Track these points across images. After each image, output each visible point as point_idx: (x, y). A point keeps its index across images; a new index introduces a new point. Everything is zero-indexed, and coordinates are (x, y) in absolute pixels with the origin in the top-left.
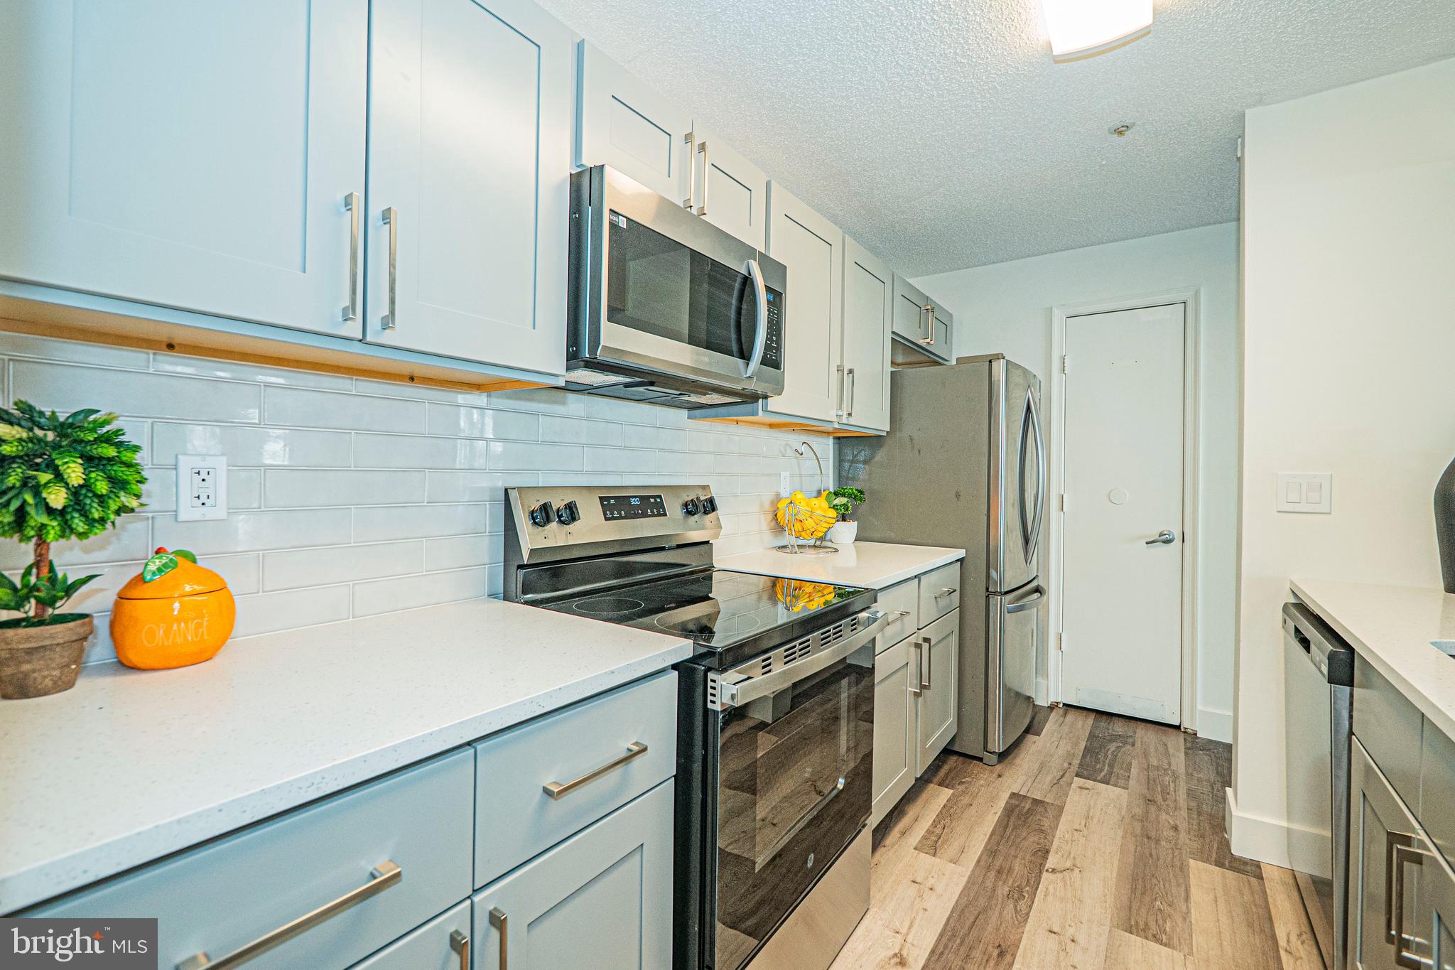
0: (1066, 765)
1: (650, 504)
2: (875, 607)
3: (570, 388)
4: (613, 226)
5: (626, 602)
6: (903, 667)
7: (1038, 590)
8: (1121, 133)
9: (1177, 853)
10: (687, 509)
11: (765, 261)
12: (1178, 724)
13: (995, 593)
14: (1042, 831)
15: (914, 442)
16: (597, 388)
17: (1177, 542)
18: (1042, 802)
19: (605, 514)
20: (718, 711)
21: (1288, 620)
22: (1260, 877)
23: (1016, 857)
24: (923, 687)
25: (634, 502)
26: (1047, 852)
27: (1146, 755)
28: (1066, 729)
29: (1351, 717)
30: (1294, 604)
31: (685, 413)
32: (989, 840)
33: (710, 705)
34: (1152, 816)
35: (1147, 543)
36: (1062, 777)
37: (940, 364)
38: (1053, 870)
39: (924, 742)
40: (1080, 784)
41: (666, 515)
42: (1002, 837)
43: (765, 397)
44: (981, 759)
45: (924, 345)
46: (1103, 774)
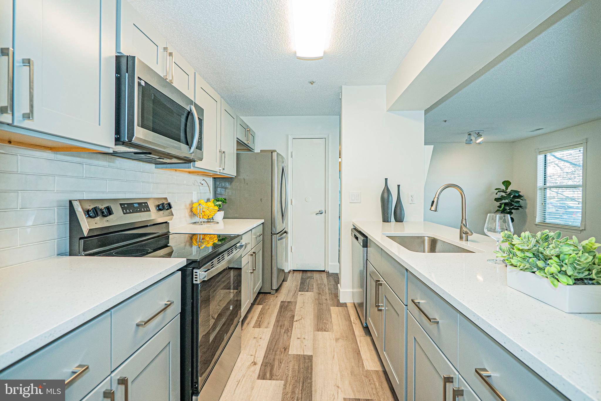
0: (296, 289)
1: (143, 207)
2: (241, 241)
3: (115, 154)
4: (139, 84)
5: (138, 250)
6: (247, 264)
7: (285, 232)
8: (312, 84)
9: (327, 306)
10: (159, 208)
11: (196, 106)
12: (324, 270)
13: (274, 234)
14: (291, 310)
15: (245, 180)
16: (119, 153)
17: (324, 213)
18: (290, 302)
19: (123, 211)
20: (198, 284)
21: (352, 233)
22: (347, 307)
23: (285, 320)
24: (253, 270)
25: (136, 205)
26: (294, 316)
27: (317, 280)
28: (294, 278)
29: (367, 255)
30: (354, 229)
31: (153, 166)
32: (276, 318)
33: (194, 282)
34: (320, 298)
35: (316, 214)
36: (295, 293)
37: (252, 151)
38: (296, 321)
39: (254, 289)
40: (301, 294)
41: (150, 211)
42: (280, 316)
43: (195, 161)
44: (270, 293)
45: (247, 144)
46: (306, 289)
